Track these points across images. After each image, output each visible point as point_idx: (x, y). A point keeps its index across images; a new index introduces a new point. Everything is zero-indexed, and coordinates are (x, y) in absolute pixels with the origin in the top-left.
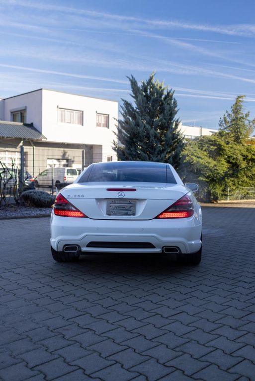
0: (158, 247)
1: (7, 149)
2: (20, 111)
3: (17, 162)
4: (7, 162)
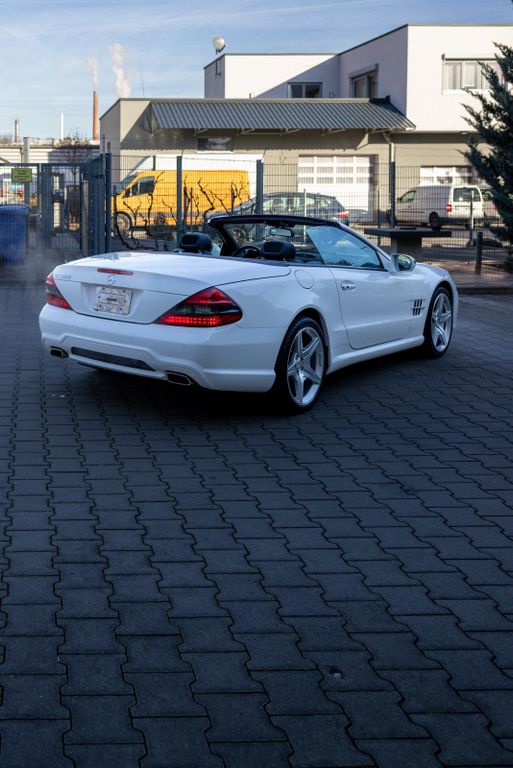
0: (160, 370)
1: (337, 151)
2: (367, 73)
3: (355, 175)
4: (335, 175)
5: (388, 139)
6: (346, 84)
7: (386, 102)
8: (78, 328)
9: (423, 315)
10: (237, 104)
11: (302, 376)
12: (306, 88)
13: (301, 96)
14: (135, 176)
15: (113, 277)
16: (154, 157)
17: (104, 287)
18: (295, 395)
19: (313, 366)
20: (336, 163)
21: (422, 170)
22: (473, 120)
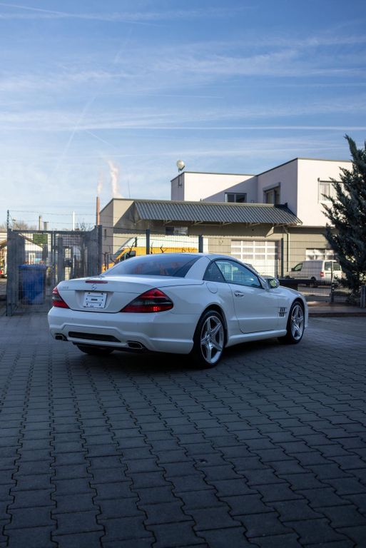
0: (124, 341)
2: (274, 188)
3: (266, 254)
4: (254, 254)
5: (286, 231)
6: (261, 196)
7: (285, 207)
8: (73, 319)
9: (286, 317)
10: (191, 204)
11: (210, 346)
12: (236, 196)
13: (233, 201)
14: (123, 251)
15: (95, 285)
16: (136, 239)
17: (89, 291)
18: (206, 357)
19: (217, 340)
20: (254, 245)
21: (307, 251)
22: (327, 213)
